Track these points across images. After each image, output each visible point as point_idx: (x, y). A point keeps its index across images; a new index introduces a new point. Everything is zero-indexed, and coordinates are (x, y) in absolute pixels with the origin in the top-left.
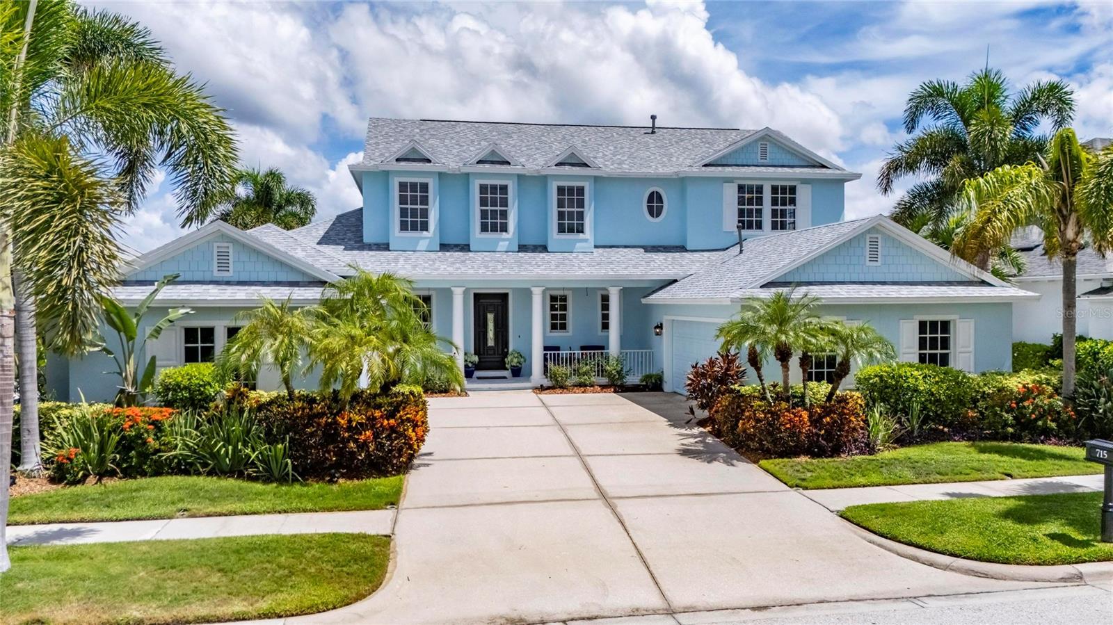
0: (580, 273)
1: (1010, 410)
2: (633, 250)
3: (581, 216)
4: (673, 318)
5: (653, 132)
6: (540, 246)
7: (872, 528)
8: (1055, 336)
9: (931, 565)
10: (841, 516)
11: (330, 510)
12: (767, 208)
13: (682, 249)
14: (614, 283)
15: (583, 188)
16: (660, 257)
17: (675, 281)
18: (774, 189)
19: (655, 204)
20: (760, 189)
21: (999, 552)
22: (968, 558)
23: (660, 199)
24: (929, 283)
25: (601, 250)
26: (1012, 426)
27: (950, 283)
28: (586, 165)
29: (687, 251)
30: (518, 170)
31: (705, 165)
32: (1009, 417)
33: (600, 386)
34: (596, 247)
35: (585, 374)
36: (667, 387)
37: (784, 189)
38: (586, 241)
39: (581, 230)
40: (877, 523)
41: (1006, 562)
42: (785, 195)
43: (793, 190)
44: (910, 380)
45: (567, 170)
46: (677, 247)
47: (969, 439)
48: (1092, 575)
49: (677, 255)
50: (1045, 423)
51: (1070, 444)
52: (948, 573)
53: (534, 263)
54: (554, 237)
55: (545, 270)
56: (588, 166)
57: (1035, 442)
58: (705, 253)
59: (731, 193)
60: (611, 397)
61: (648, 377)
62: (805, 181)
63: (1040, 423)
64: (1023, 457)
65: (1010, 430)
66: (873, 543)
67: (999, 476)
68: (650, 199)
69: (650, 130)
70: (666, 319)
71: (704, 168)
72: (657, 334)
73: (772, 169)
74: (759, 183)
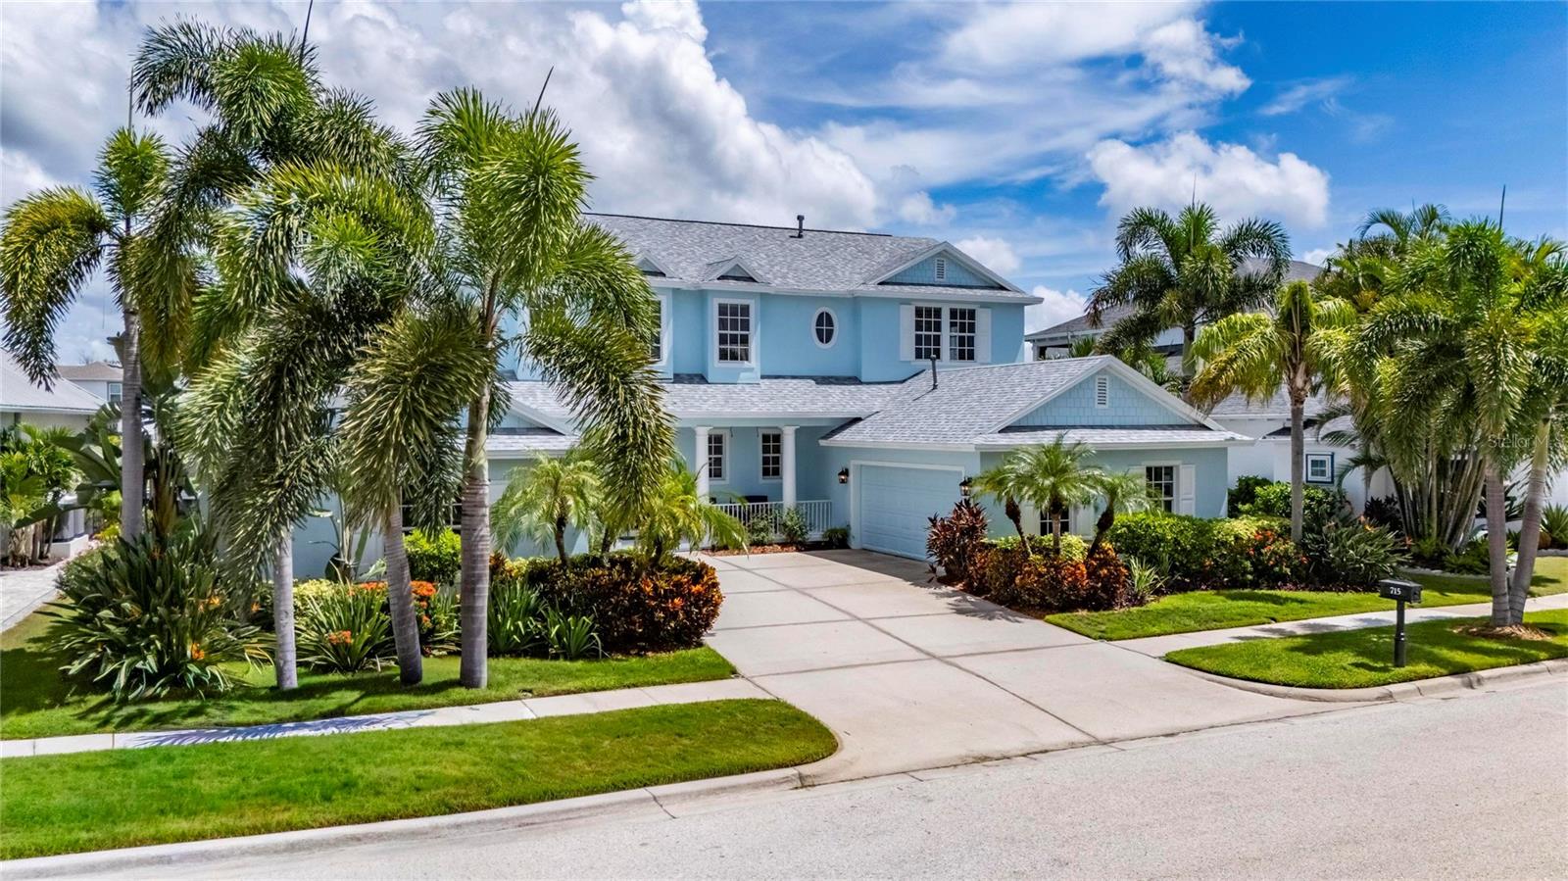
0: (755, 410)
1: (1249, 558)
2: (802, 382)
3: (745, 340)
4: (863, 463)
5: (800, 236)
6: (696, 375)
7: (1205, 668)
8: (1240, 480)
9: (1271, 695)
10: (1168, 661)
11: (679, 682)
12: (946, 333)
13: (855, 380)
14: (789, 421)
15: (748, 307)
16: (835, 390)
17: (857, 420)
18: (953, 313)
19: (825, 329)
20: (938, 312)
21: (1324, 680)
22: (1300, 686)
23: (830, 322)
24: (1154, 427)
25: (767, 382)
26: (1251, 573)
27: (1172, 427)
28: (752, 280)
29: (861, 383)
30: (675, 283)
31: (881, 284)
32: (1248, 564)
33: (779, 544)
34: (763, 377)
35: (762, 530)
36: (854, 544)
37: (963, 313)
38: (751, 370)
39: (745, 357)
40: (1206, 663)
41: (1331, 687)
42: (964, 319)
43: (972, 314)
44: (1158, 530)
45: (732, 284)
46: (850, 378)
47: (1213, 588)
48: (1399, 693)
49: (852, 388)
50: (1281, 569)
51: (1303, 589)
52: (1287, 700)
53: (697, 396)
54: (716, 366)
55: (714, 406)
56: (754, 281)
57: (1272, 588)
58: (881, 386)
59: (908, 317)
60: (792, 556)
61: (834, 531)
62: (985, 305)
63: (1277, 569)
64: (1274, 603)
65: (1250, 577)
66: (1213, 681)
67: (1265, 620)
68: (819, 322)
69: (796, 233)
70: (852, 465)
71: (880, 287)
72: (843, 481)
73: (951, 291)
74: (938, 306)
